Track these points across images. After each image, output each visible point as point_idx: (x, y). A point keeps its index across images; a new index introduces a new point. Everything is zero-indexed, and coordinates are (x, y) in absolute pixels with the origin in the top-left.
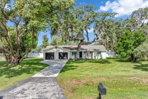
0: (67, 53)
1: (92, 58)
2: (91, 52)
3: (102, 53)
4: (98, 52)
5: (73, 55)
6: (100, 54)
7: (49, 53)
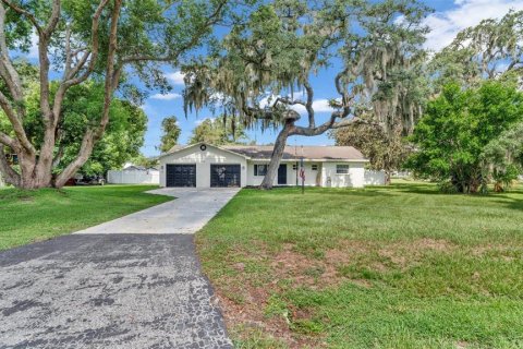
0: (239, 166)
1: (318, 186)
2: (316, 167)
3: (351, 170)
4: (338, 166)
5: (256, 174)
6: (346, 172)
7: (178, 166)
